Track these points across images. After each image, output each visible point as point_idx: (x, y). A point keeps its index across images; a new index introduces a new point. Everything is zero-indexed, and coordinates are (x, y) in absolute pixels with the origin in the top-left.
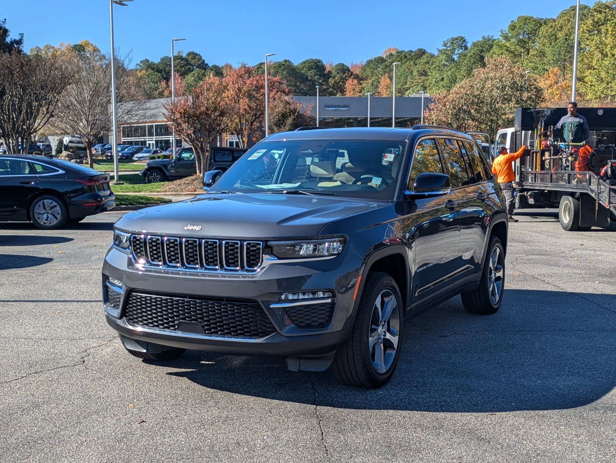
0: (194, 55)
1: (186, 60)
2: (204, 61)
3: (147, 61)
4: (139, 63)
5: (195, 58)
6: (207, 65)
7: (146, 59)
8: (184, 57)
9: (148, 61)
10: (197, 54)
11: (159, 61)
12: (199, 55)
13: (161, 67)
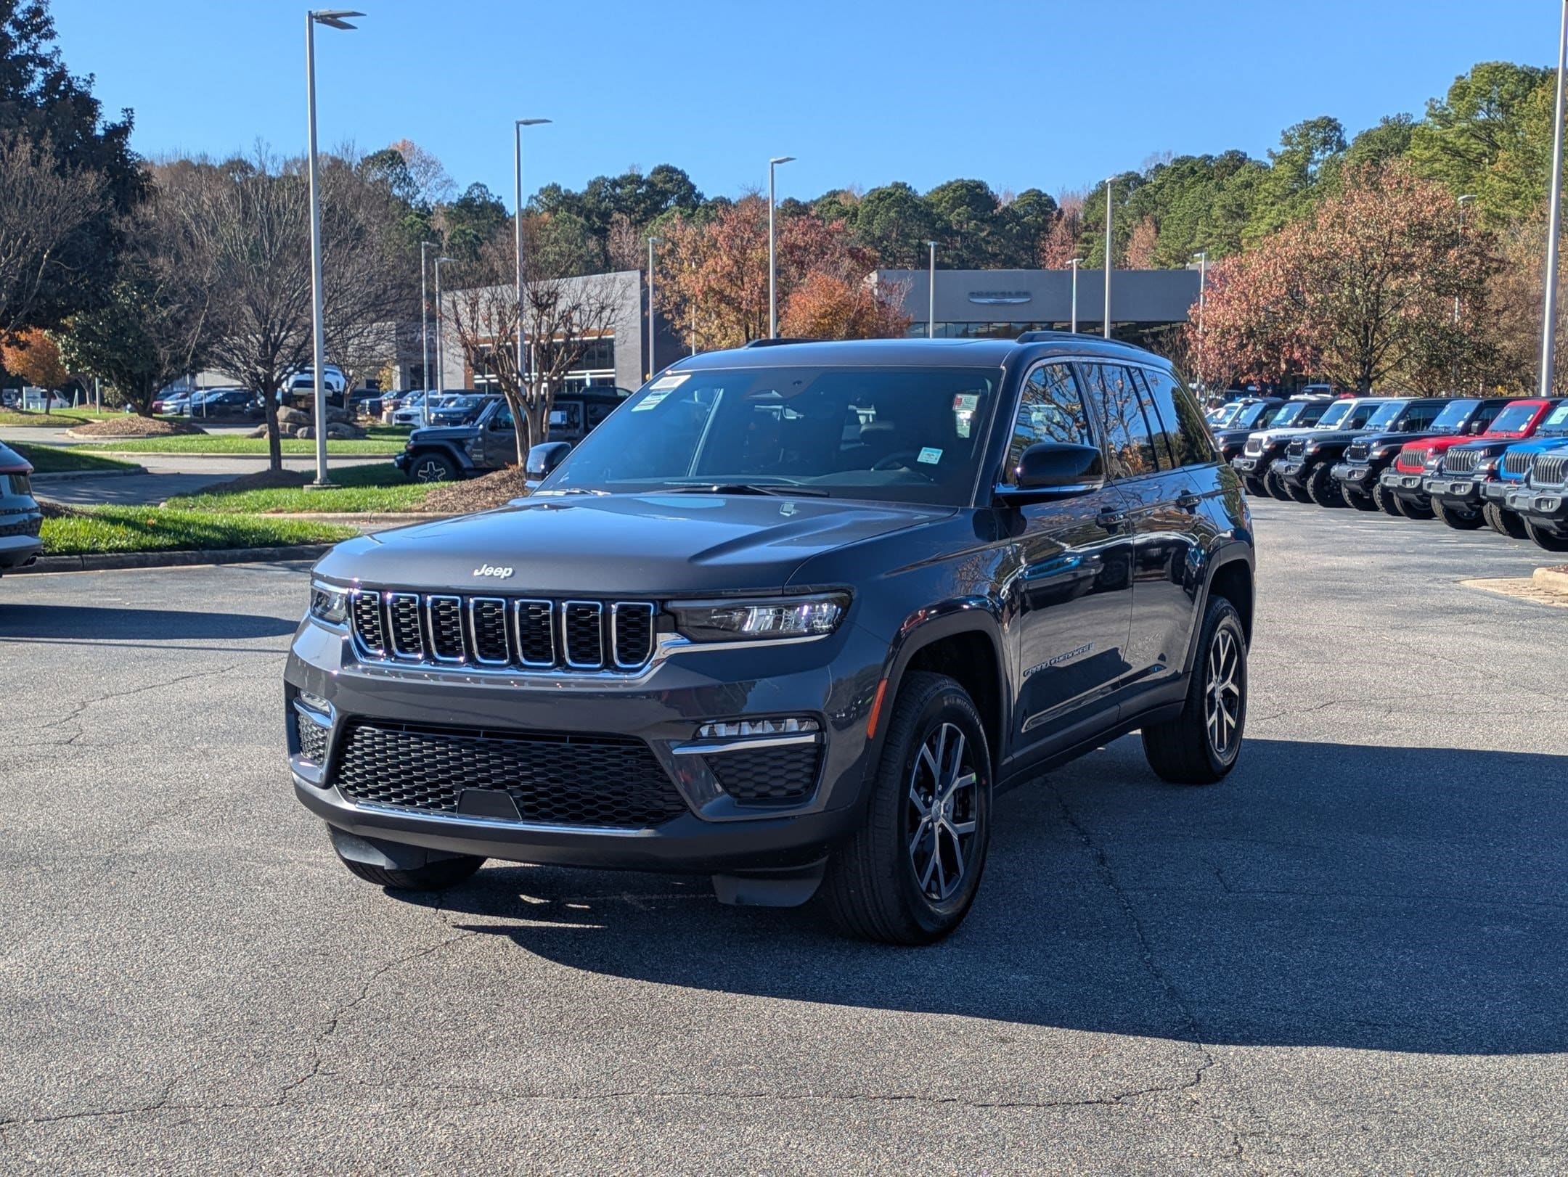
0: (667, 172)
1: (651, 184)
2: (693, 188)
3: (556, 188)
4: (536, 193)
5: (671, 180)
6: (700, 196)
7: (554, 185)
8: (645, 177)
9: (559, 188)
10: (674, 170)
11: (586, 187)
12: (681, 173)
13: (590, 202)
